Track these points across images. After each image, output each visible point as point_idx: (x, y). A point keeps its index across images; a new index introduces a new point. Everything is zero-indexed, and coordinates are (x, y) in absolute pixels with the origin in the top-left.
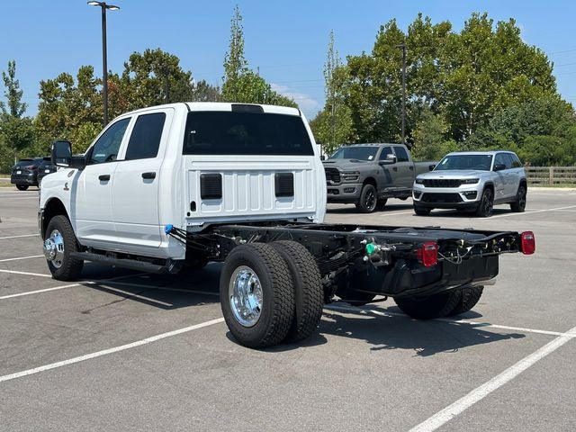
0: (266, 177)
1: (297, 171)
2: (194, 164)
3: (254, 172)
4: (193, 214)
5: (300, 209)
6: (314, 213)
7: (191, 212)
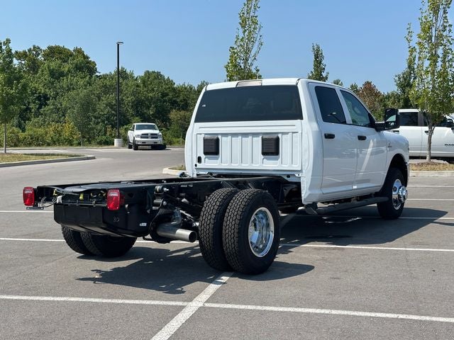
0: (255, 139)
1: (283, 133)
2: (201, 129)
3: (245, 135)
4: (199, 166)
5: (286, 166)
6: (301, 171)
7: (198, 164)
